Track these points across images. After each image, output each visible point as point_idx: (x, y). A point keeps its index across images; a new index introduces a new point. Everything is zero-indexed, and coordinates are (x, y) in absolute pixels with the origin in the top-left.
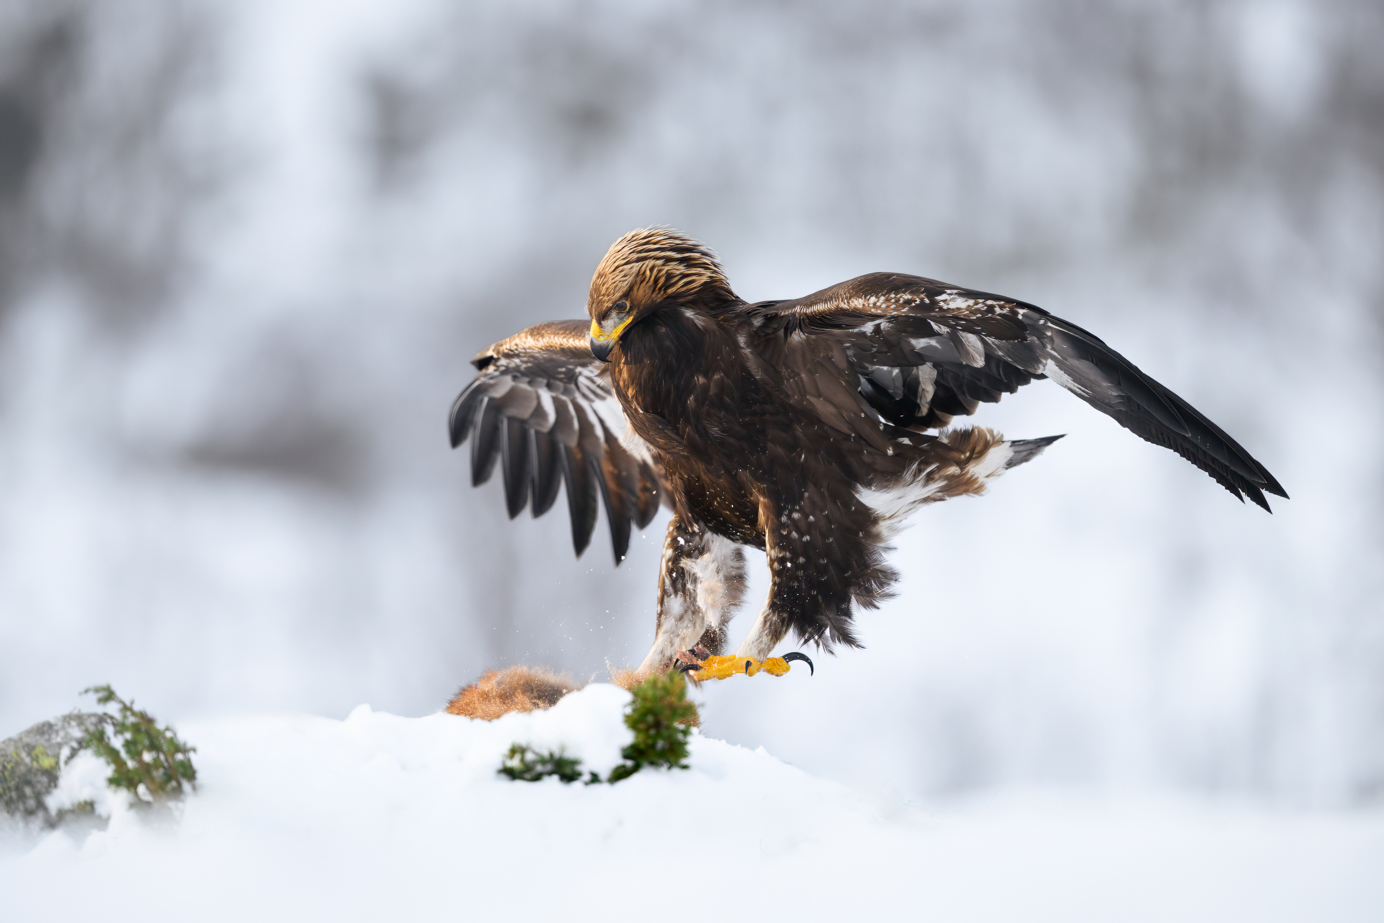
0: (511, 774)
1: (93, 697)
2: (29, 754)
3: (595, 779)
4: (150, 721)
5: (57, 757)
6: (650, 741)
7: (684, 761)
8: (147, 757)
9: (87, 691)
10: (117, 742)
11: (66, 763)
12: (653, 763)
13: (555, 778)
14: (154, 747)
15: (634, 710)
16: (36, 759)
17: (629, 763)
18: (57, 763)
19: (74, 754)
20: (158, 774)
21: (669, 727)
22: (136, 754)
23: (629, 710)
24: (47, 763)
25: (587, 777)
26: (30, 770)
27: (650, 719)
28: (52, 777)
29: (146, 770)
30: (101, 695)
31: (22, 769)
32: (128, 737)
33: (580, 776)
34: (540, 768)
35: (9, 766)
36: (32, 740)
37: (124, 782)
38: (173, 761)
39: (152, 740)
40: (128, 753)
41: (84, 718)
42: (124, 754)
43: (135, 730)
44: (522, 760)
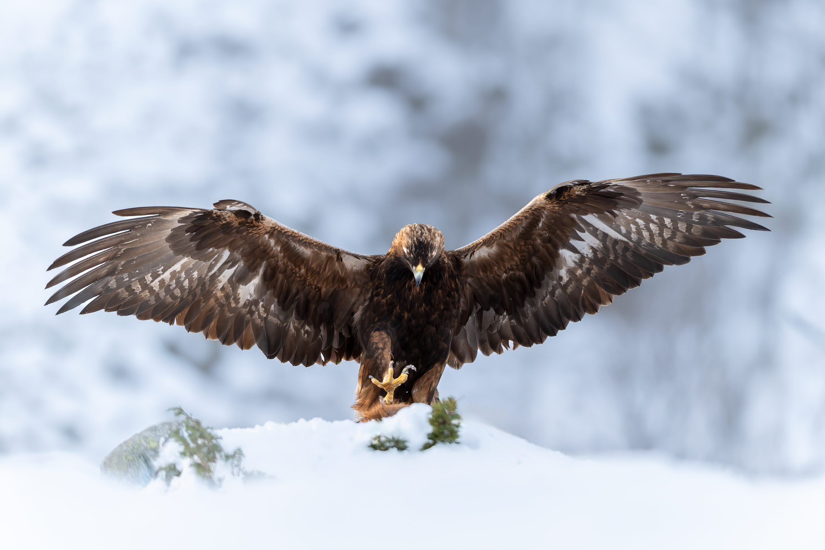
0: (374, 447)
1: (172, 413)
2: (145, 441)
4: (198, 423)
5: (158, 442)
6: (441, 431)
7: (458, 440)
8: (200, 441)
9: (169, 410)
10: (185, 434)
11: (163, 445)
12: (443, 441)
13: (395, 449)
14: (202, 436)
15: (433, 417)
16: (149, 443)
17: (431, 441)
18: (158, 445)
19: (166, 440)
20: (205, 450)
21: (450, 424)
22: (194, 441)
23: (431, 416)
24: (153, 445)
25: (410, 448)
26: (146, 449)
27: (441, 420)
28: (156, 451)
29: (199, 447)
30: (177, 411)
31: (142, 448)
32: (190, 432)
33: (407, 448)
34: (388, 444)
35: (136, 447)
36: (147, 434)
37: (188, 454)
38: (211, 444)
39: (200, 434)
40: (190, 440)
41: (170, 424)
42: (189, 440)
43: (193, 428)
44: (380, 441)
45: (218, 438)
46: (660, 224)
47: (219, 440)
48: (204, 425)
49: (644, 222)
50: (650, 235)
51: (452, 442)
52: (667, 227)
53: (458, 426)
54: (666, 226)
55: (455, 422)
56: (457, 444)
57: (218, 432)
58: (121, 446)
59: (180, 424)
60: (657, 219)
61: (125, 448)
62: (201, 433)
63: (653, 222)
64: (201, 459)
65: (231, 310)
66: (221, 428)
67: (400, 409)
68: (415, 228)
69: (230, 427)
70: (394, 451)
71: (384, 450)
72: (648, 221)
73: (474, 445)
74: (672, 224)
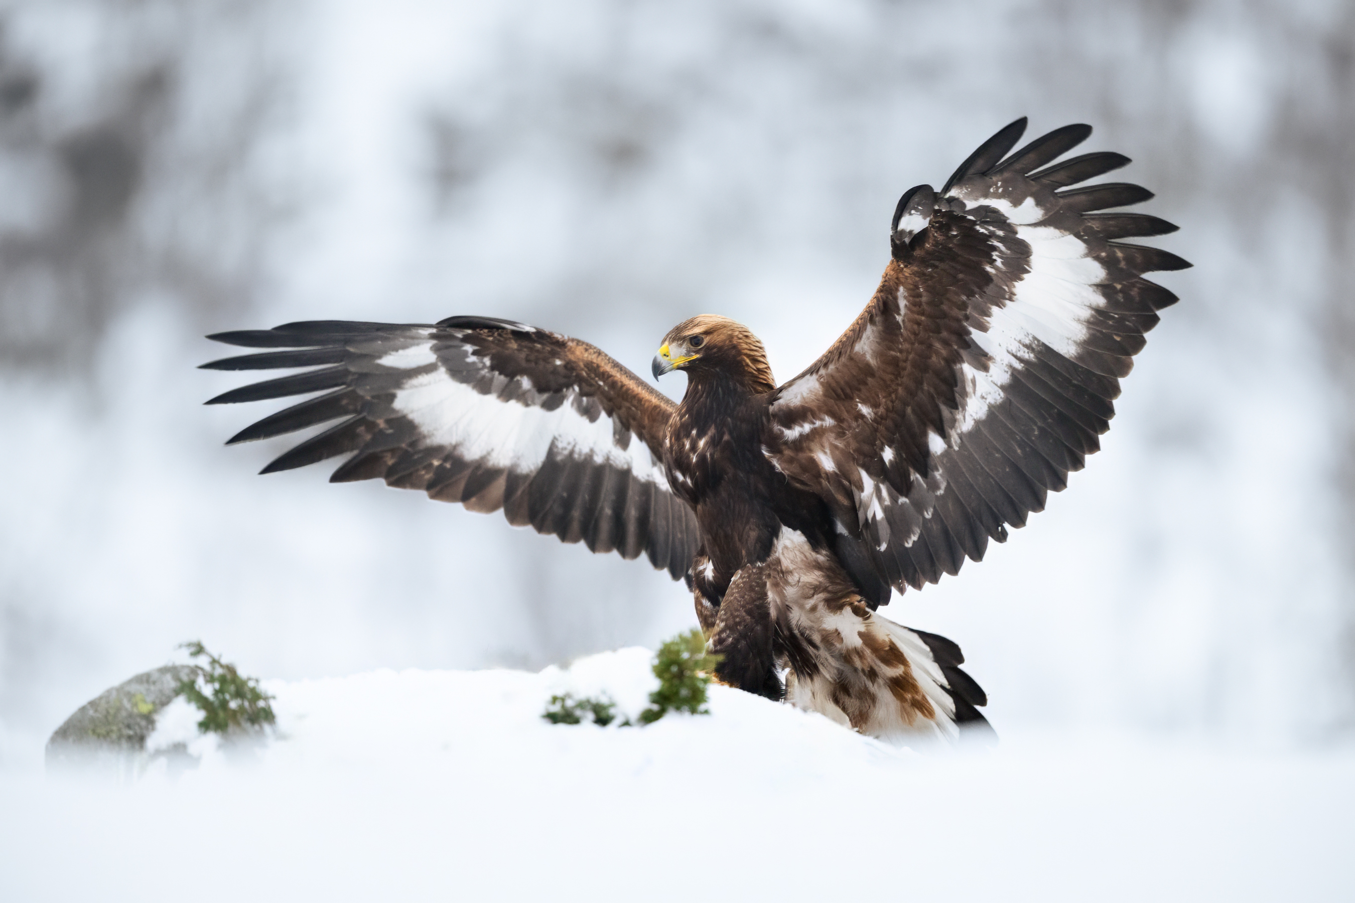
0: (554, 718)
1: (186, 651)
2: (129, 700)
3: (627, 723)
4: (231, 669)
5: (155, 704)
6: (674, 689)
7: (702, 707)
8: (233, 704)
9: (180, 646)
10: (207, 691)
12: (677, 709)
13: (592, 723)
14: (238, 695)
15: (662, 662)
16: (137, 705)
17: (655, 707)
18: (155, 709)
19: (171, 699)
21: (690, 677)
22: (224, 702)
23: (656, 662)
24: (144, 709)
25: (620, 721)
26: (130, 715)
27: (674, 669)
28: (150, 721)
30: (193, 649)
31: (124, 714)
32: (216, 686)
33: (613, 720)
34: (578, 712)
35: (112, 711)
36: (134, 688)
37: (214, 726)
38: (255, 707)
39: (235, 690)
40: (217, 699)
41: (177, 670)
42: (213, 700)
43: (222, 680)
44: (563, 706)
45: (268, 698)
47: (270, 700)
48: (243, 672)
51: (694, 711)
53: (703, 682)
56: (702, 715)
57: (266, 687)
58: (83, 709)
59: (196, 672)
61: (91, 712)
62: (237, 689)
70: (589, 727)
71: (572, 723)
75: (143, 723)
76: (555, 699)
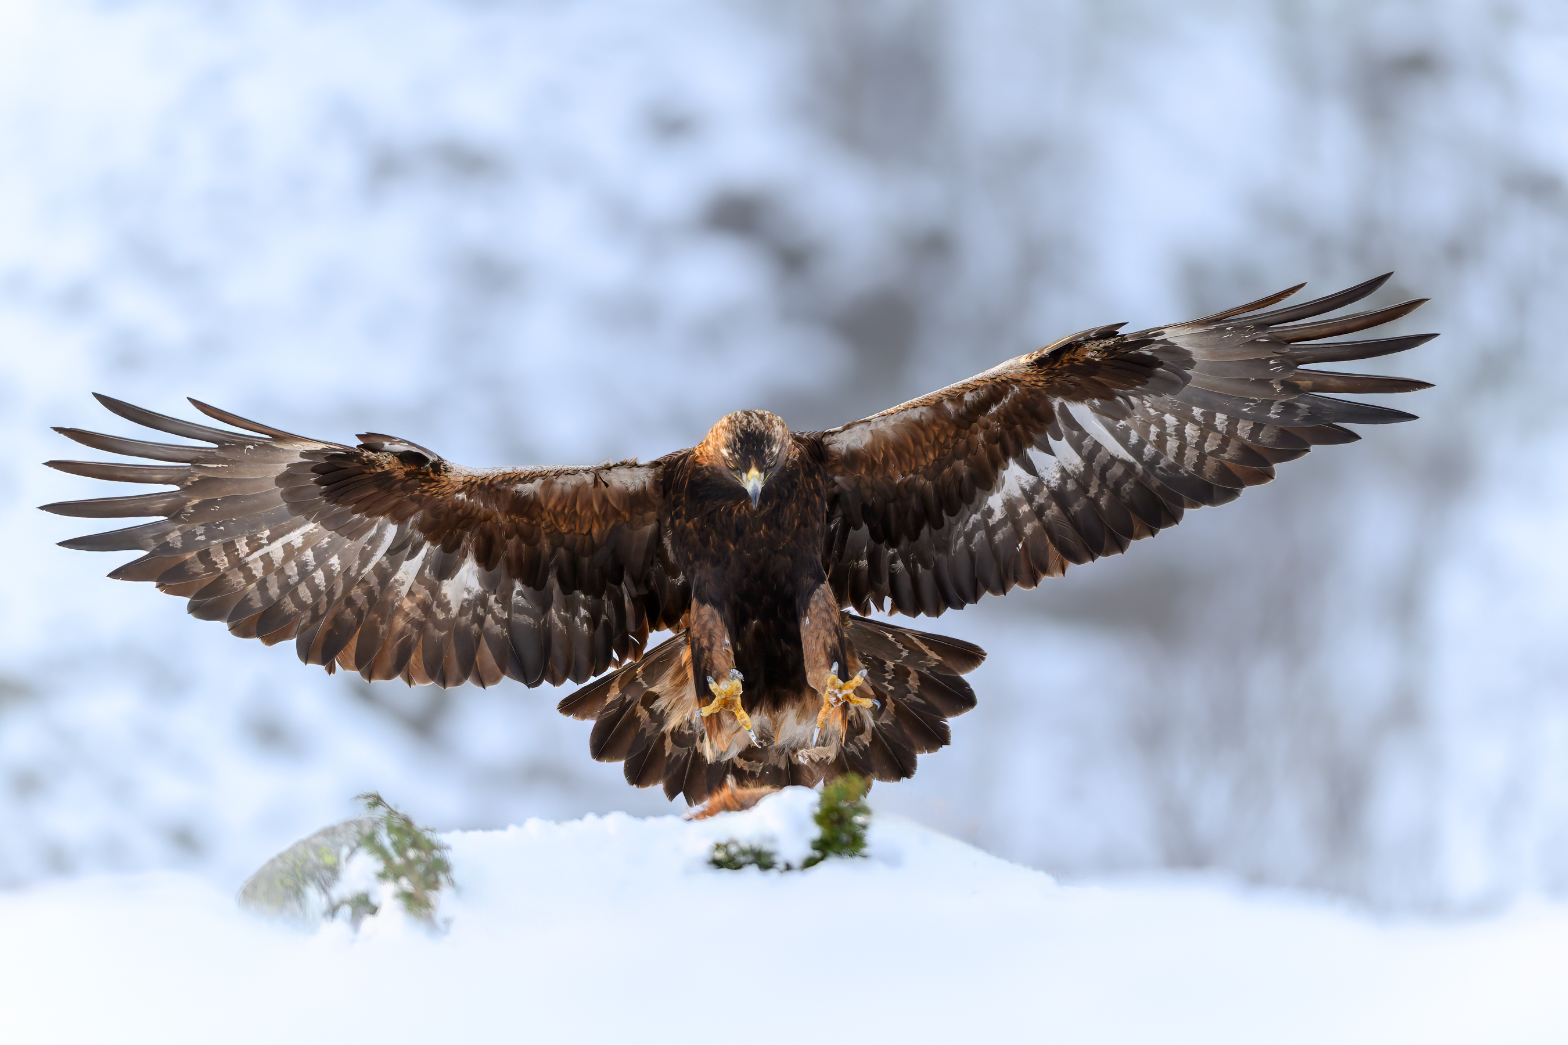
0: (718, 864)
1: (363, 804)
2: (315, 853)
3: (788, 867)
4: (408, 822)
5: (338, 855)
6: (835, 835)
7: (865, 851)
8: (412, 854)
9: (358, 797)
10: (386, 840)
11: (348, 859)
12: (839, 853)
13: (754, 868)
14: (415, 845)
15: (822, 810)
16: (320, 856)
17: (817, 854)
18: (338, 860)
19: (353, 851)
20: (420, 869)
21: (851, 823)
22: (402, 853)
23: (817, 810)
24: (329, 860)
25: (782, 866)
26: (315, 866)
27: (835, 816)
28: (335, 872)
29: (410, 864)
30: (371, 800)
31: (310, 866)
32: (395, 837)
33: (775, 865)
34: (742, 859)
35: (299, 864)
36: (320, 840)
37: (392, 876)
38: (432, 858)
39: (412, 840)
40: (396, 851)
41: (359, 823)
42: (392, 852)
43: (399, 831)
44: (727, 853)
45: (443, 848)
46: (1204, 424)
47: (445, 851)
48: (419, 824)
49: (1177, 421)
50: (1179, 448)
51: (855, 855)
52: (1215, 430)
53: (864, 827)
54: (1214, 428)
55: (859, 819)
56: (863, 858)
57: (441, 838)
58: (272, 862)
59: (376, 824)
60: (1202, 414)
61: (279, 865)
62: (414, 840)
63: (1194, 421)
64: (414, 885)
65: (439, 625)
66: (448, 829)
67: (763, 796)
68: (736, 417)
69: (465, 828)
70: (752, 872)
71: (736, 869)
72: (1185, 417)
73: (893, 860)
74: (1227, 423)
75: (327, 874)
76: (718, 847)
